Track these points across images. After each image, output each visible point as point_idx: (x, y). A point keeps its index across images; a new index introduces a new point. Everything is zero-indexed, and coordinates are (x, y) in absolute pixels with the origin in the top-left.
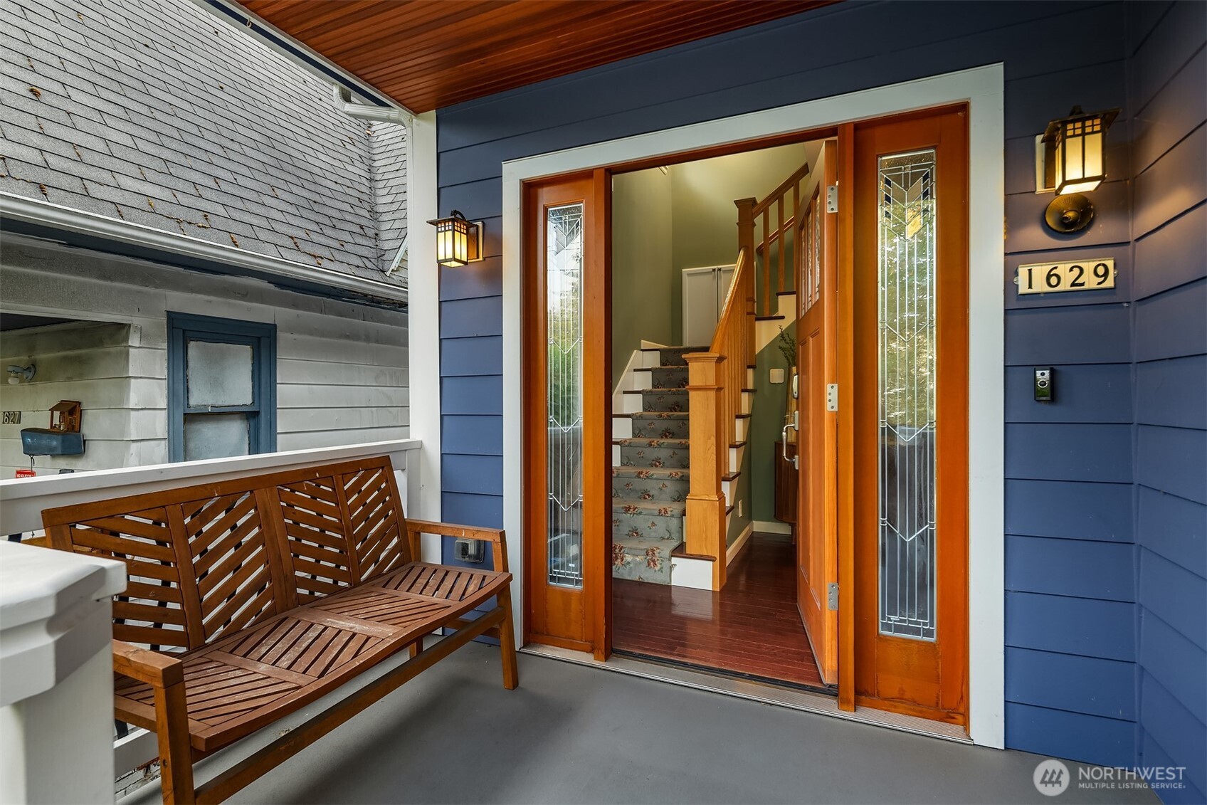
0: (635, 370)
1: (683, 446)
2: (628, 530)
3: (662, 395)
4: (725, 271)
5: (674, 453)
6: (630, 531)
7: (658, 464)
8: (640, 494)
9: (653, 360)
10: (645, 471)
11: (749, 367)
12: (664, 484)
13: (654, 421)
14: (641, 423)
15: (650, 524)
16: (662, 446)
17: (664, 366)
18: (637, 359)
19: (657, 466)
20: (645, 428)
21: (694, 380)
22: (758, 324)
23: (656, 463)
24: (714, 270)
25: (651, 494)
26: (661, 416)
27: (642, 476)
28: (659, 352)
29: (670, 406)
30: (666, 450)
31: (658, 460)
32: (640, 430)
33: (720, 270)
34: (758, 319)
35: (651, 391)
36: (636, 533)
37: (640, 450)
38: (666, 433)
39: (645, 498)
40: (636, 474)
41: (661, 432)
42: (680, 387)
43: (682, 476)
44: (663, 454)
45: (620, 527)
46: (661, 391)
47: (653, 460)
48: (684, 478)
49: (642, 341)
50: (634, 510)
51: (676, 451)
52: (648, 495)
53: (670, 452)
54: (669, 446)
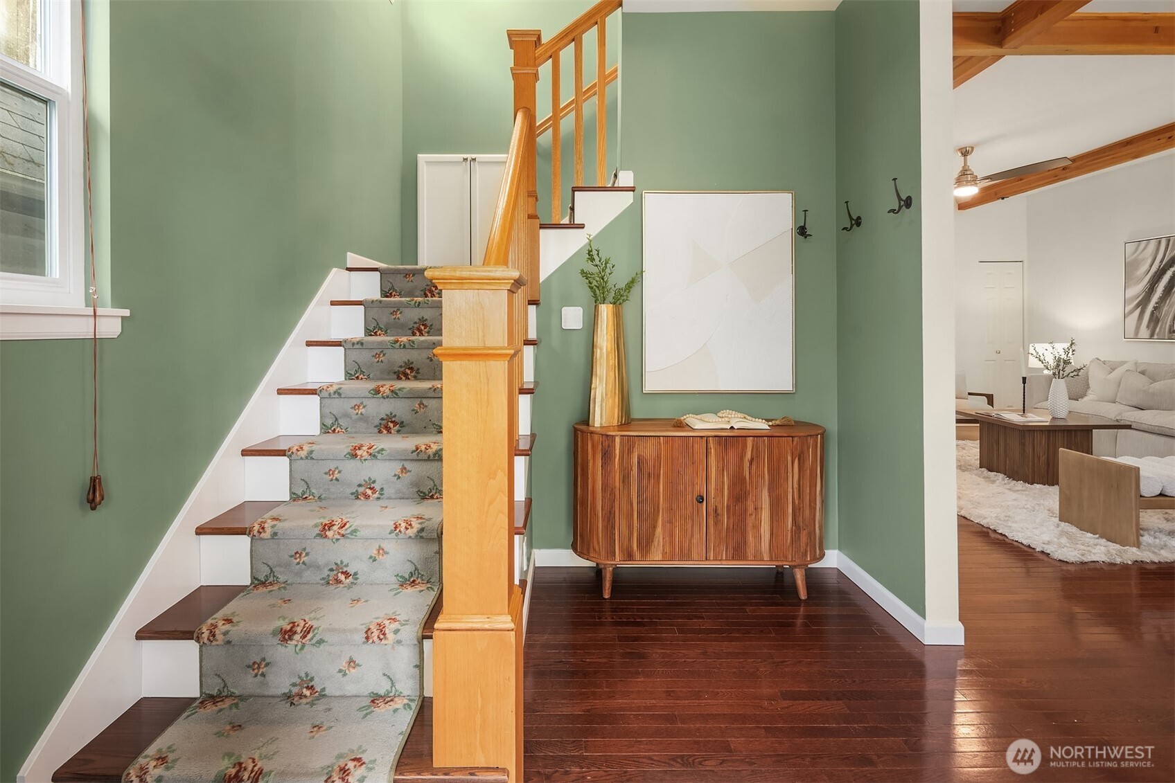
0: (333, 303)
1: (422, 456)
2: (288, 684)
3: (381, 351)
4: (481, 163)
5: (404, 469)
6: (294, 685)
7: (369, 492)
8: (326, 572)
9: (368, 287)
10: (338, 522)
11: (531, 303)
12: (380, 549)
13: (365, 402)
14: (337, 406)
15: (343, 664)
16: (379, 456)
17: (387, 297)
18: (336, 283)
19: (367, 497)
20: (346, 415)
21: (454, 334)
22: (543, 233)
23: (366, 491)
24: (465, 160)
25: (351, 570)
26: (377, 391)
27: (330, 534)
28: (378, 274)
29: (397, 369)
30: (387, 464)
31: (370, 484)
32: (336, 419)
33: (474, 160)
34: (543, 226)
35: (361, 343)
36: (311, 688)
37: (332, 466)
38: (389, 425)
39: (338, 582)
40: (317, 531)
41: (377, 422)
42: (414, 334)
43: (422, 530)
44: (382, 472)
45: (270, 678)
46: (380, 343)
47: (360, 485)
48: (423, 534)
49: (349, 253)
50: (304, 637)
51: (409, 466)
52: (347, 574)
53: (396, 467)
54: (395, 457)
